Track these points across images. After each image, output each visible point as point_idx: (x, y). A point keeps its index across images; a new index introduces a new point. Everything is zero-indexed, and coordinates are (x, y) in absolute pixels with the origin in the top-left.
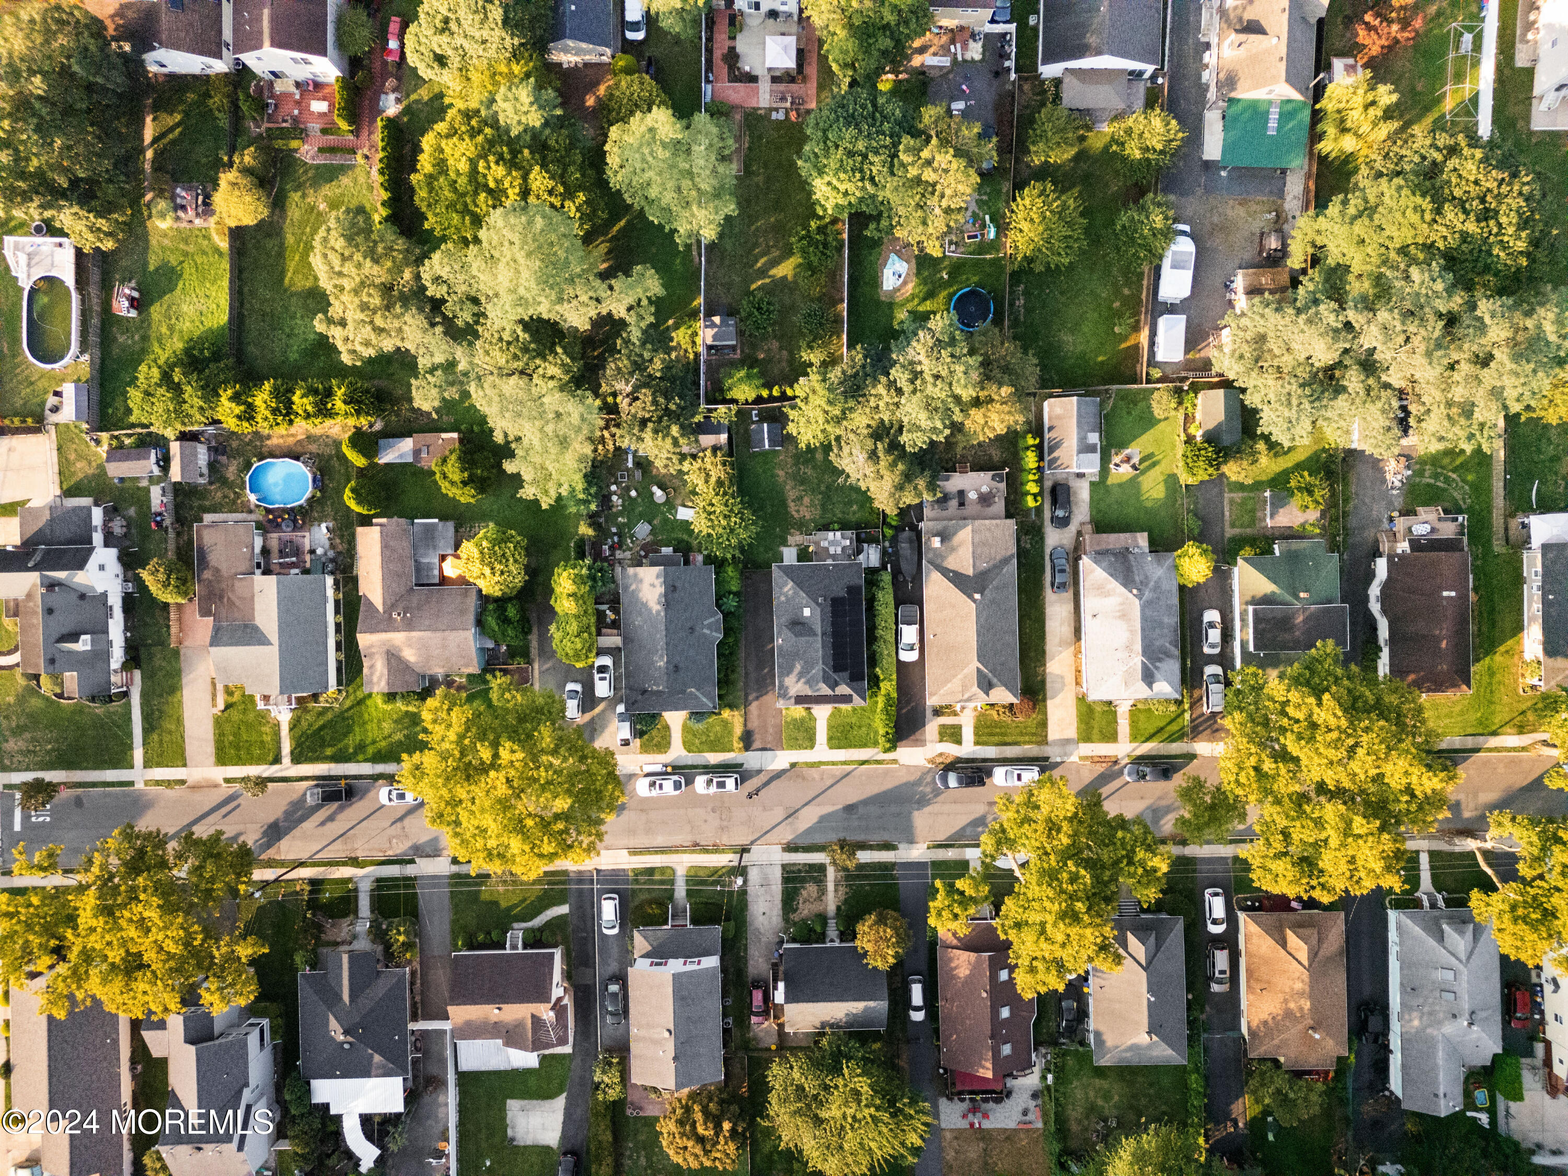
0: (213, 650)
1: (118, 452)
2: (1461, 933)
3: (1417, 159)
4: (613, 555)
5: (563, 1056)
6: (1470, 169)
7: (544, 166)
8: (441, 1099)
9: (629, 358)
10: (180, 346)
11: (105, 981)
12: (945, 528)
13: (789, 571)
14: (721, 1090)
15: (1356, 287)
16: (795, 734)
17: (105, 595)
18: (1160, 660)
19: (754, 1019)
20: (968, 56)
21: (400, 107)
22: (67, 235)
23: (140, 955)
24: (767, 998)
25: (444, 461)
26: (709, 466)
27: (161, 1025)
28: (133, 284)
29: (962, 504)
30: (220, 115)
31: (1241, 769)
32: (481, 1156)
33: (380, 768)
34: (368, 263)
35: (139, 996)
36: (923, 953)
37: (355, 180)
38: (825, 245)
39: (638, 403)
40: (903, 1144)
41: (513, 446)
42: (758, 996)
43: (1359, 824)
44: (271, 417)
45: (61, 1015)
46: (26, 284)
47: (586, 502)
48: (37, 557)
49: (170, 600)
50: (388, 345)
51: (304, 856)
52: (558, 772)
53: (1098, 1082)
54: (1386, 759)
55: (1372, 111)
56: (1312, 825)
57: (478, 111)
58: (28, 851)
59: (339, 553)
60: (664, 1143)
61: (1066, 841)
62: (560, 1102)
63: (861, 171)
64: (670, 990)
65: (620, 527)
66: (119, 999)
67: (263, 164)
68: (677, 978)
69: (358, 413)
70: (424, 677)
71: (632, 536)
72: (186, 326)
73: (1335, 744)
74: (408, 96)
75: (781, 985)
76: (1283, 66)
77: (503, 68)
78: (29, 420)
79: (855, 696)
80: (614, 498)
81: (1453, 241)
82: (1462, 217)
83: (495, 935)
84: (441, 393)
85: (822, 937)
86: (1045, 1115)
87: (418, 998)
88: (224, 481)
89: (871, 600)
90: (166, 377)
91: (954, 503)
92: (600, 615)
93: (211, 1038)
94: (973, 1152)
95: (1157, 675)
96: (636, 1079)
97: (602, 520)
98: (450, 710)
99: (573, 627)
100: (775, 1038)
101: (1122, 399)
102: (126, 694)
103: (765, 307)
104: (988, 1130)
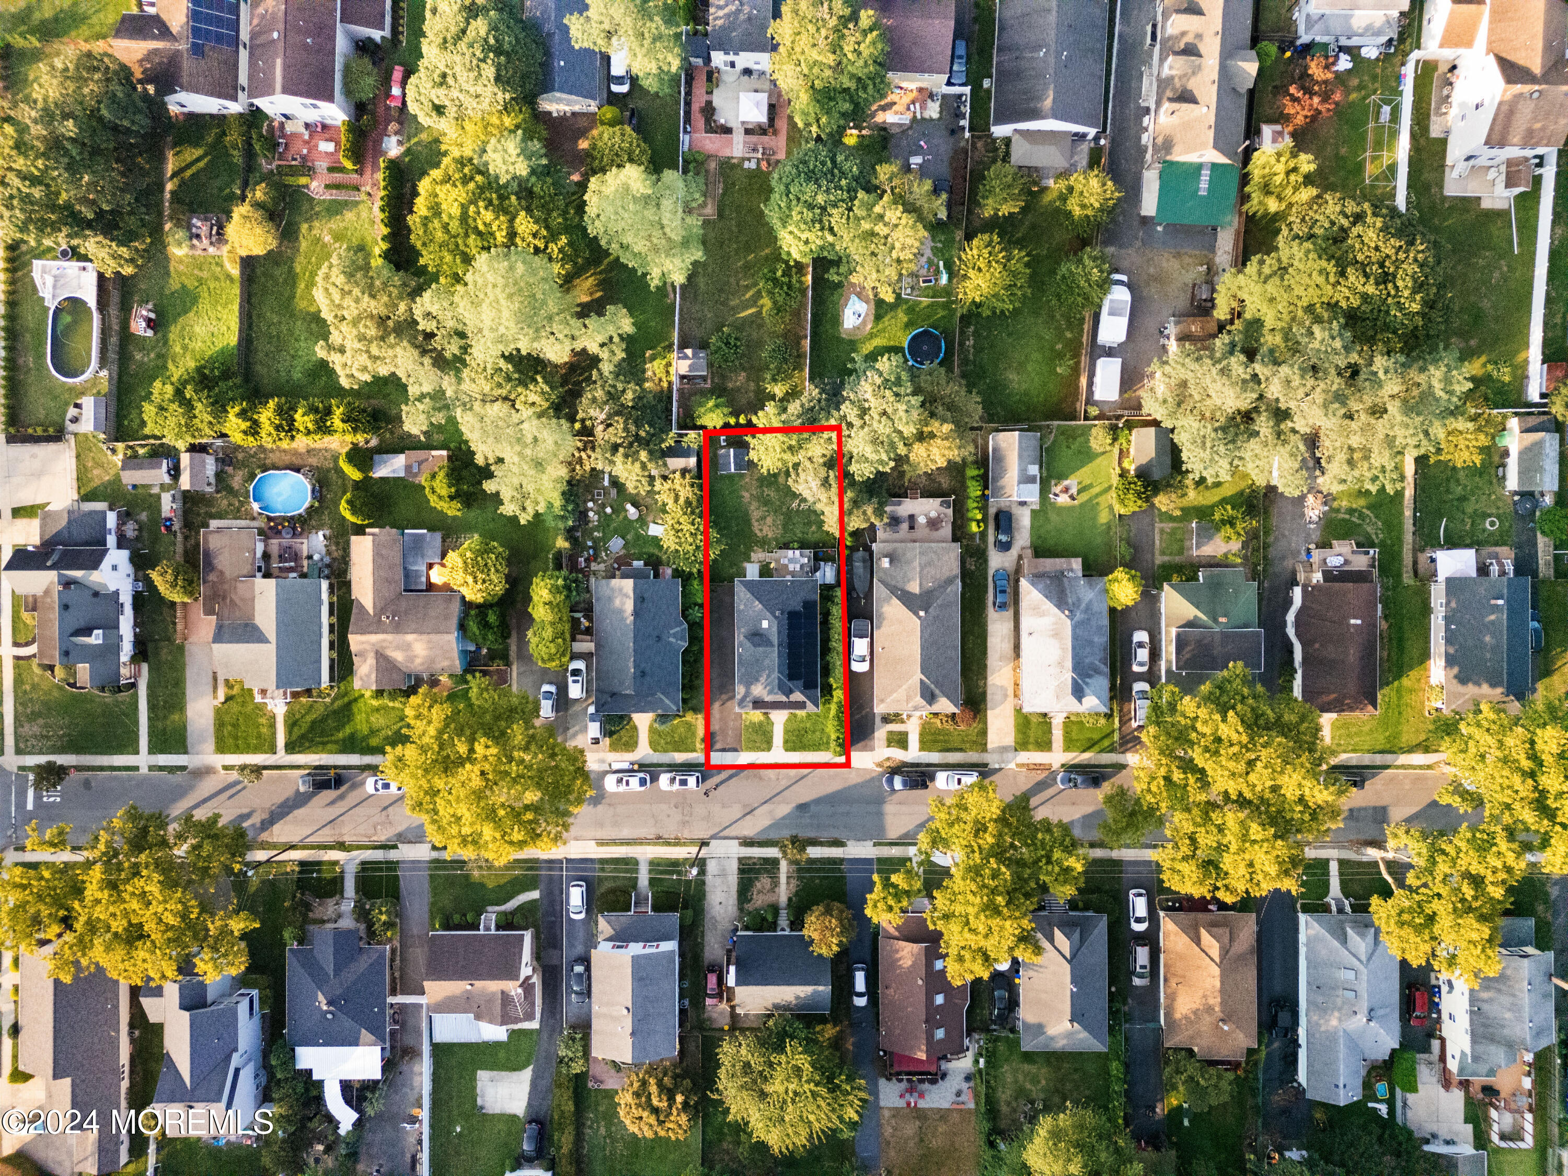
0: (216, 646)
1: (132, 461)
2: (1362, 935)
3: (1327, 225)
4: (588, 566)
5: (529, 1032)
6: (1371, 236)
7: (529, 210)
8: (416, 1068)
9: (603, 387)
10: (192, 365)
11: (108, 949)
12: (895, 550)
13: (750, 585)
14: (675, 1066)
15: (1271, 340)
16: (755, 737)
17: (117, 593)
18: (1090, 676)
19: (708, 1001)
20: (927, 115)
21: (403, 149)
22: (91, 261)
23: (141, 925)
24: (721, 981)
25: (433, 476)
26: (678, 487)
27: (158, 992)
28: (150, 306)
29: (912, 528)
30: (235, 153)
31: (1154, 778)
32: (452, 1123)
33: (367, 760)
34: (366, 298)
35: (139, 963)
36: (868, 942)
37: (358, 216)
38: (790, 287)
39: (611, 429)
40: (840, 1118)
41: (493, 468)
42: (712, 980)
43: (1256, 831)
44: (274, 433)
45: (67, 979)
46: (52, 305)
47: (563, 518)
48: (55, 557)
49: (177, 600)
50: (384, 371)
51: (295, 839)
52: (529, 767)
53: (1026, 1067)
54: (1282, 772)
55: (1293, 177)
56: (1215, 831)
57: (471, 159)
58: (40, 829)
59: (334, 559)
60: (622, 1114)
61: (991, 840)
62: (527, 1074)
63: (821, 221)
64: (629, 970)
65: (595, 540)
66: (121, 966)
67: (273, 199)
68: (636, 959)
69: (355, 430)
70: (409, 676)
71: (606, 550)
72: (198, 345)
73: (1235, 757)
74: (409, 140)
75: (732, 969)
76: (1211, 134)
77: (495, 120)
78: (51, 430)
79: (808, 703)
80: (591, 514)
81: (1356, 302)
82: (1363, 280)
83: (470, 917)
84: (428, 418)
85: (774, 926)
86: (976, 1096)
87: (397, 974)
88: (230, 491)
89: (826, 614)
90: (179, 393)
91: (905, 526)
92: (575, 623)
93: (204, 1005)
94: (910, 1129)
95: (1087, 690)
96: (597, 1052)
97: (579, 534)
98: (431, 707)
99: (548, 633)
100: (728, 1019)
101: (1063, 433)
102: (133, 685)
103: (732, 341)
104: (923, 1109)
